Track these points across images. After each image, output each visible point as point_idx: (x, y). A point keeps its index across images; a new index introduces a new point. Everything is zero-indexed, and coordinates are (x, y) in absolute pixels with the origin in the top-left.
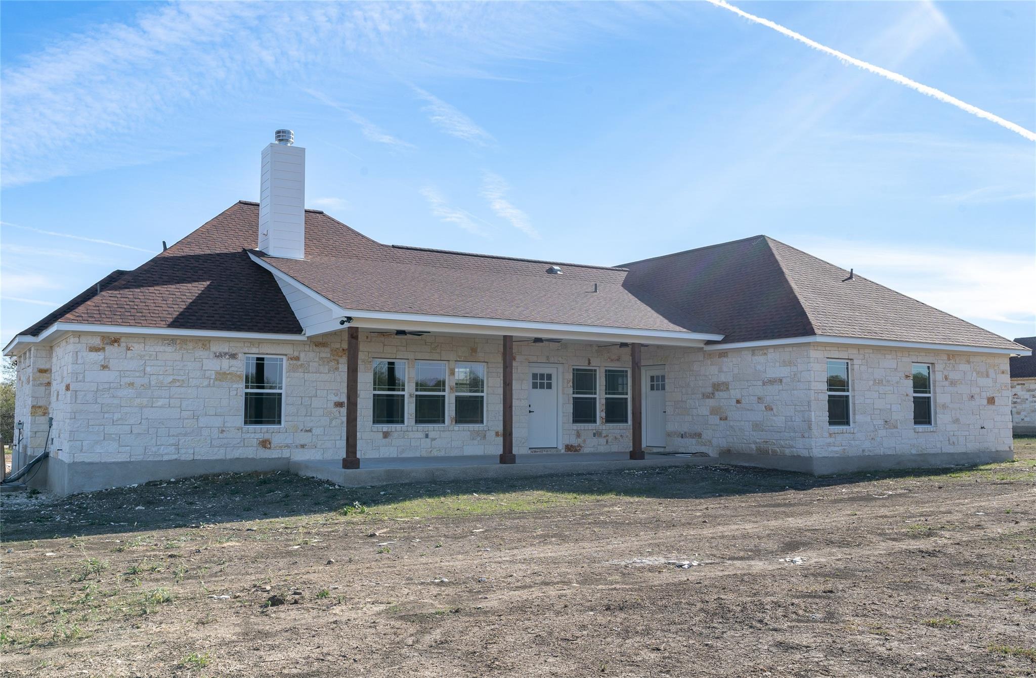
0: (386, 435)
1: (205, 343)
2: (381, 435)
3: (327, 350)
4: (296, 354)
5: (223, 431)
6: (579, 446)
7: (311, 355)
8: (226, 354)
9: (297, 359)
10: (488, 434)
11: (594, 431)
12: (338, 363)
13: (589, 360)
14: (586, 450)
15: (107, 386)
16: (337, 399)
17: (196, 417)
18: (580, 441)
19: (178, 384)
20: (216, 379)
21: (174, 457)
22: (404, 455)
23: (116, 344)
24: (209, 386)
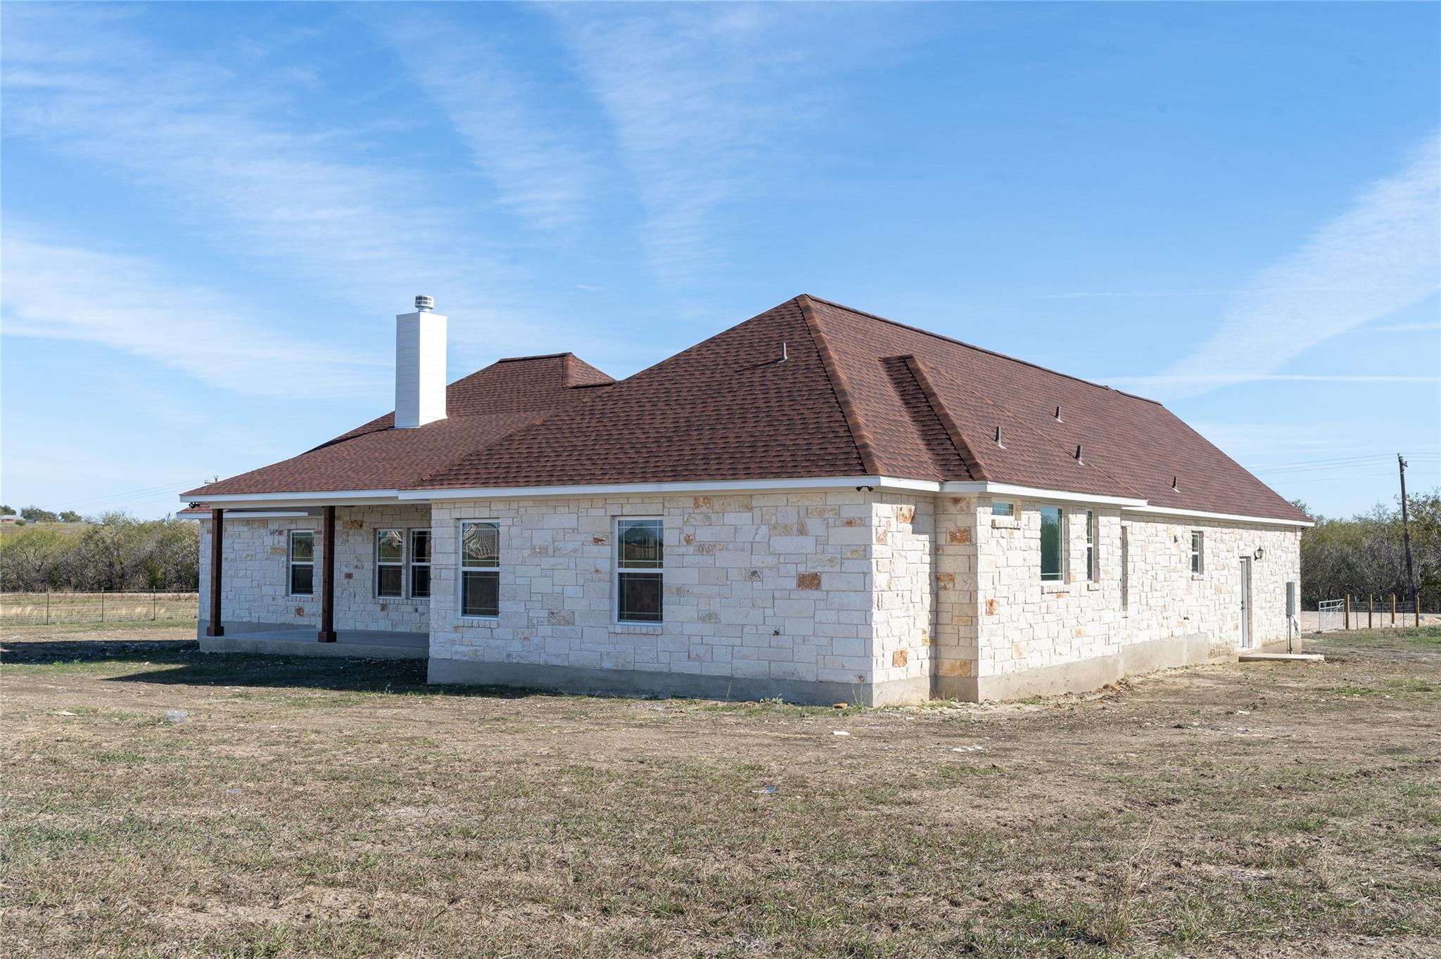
0: (384, 607)
1: (265, 522)
2: (379, 608)
3: (341, 523)
4: (320, 528)
5: (275, 599)
8: (277, 531)
9: (320, 532)
17: (259, 586)
19: (250, 558)
20: (271, 554)
22: (398, 630)
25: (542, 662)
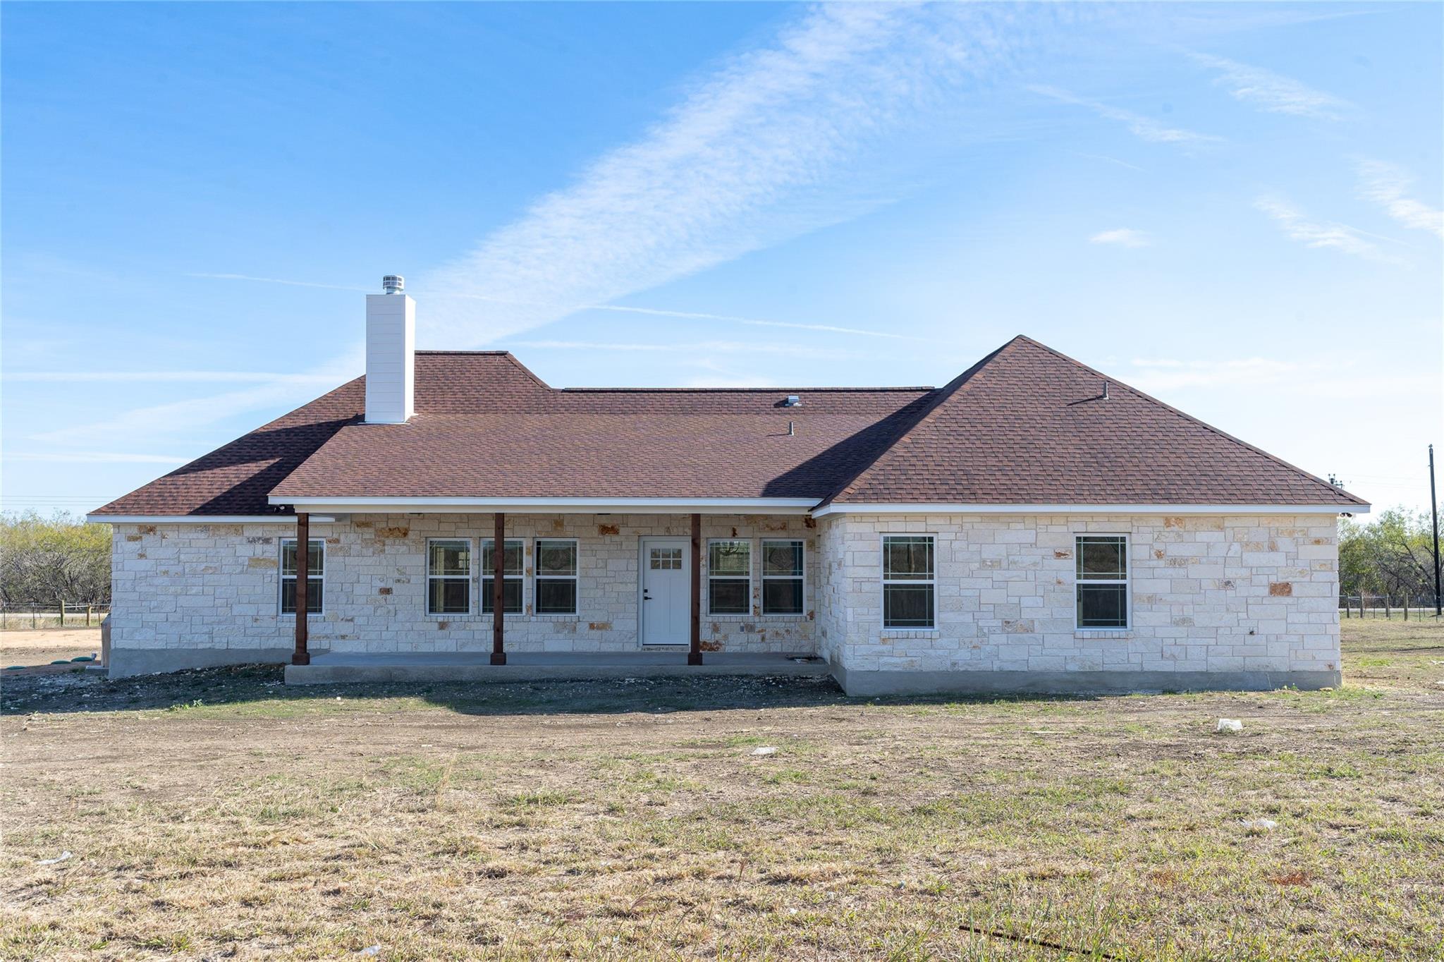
0: (442, 626)
1: (238, 528)
2: (436, 626)
3: (371, 530)
4: (335, 536)
5: (256, 620)
6: (717, 642)
7: (352, 537)
8: (259, 539)
9: (337, 541)
10: (579, 626)
11: (742, 624)
12: (384, 545)
13: (734, 530)
14: (729, 649)
15: (144, 574)
16: (383, 585)
17: (229, 606)
18: (718, 636)
19: (210, 571)
20: (249, 566)
21: (208, 646)
22: (466, 650)
23: (151, 533)
24: (242, 572)
25: (995, 669)
